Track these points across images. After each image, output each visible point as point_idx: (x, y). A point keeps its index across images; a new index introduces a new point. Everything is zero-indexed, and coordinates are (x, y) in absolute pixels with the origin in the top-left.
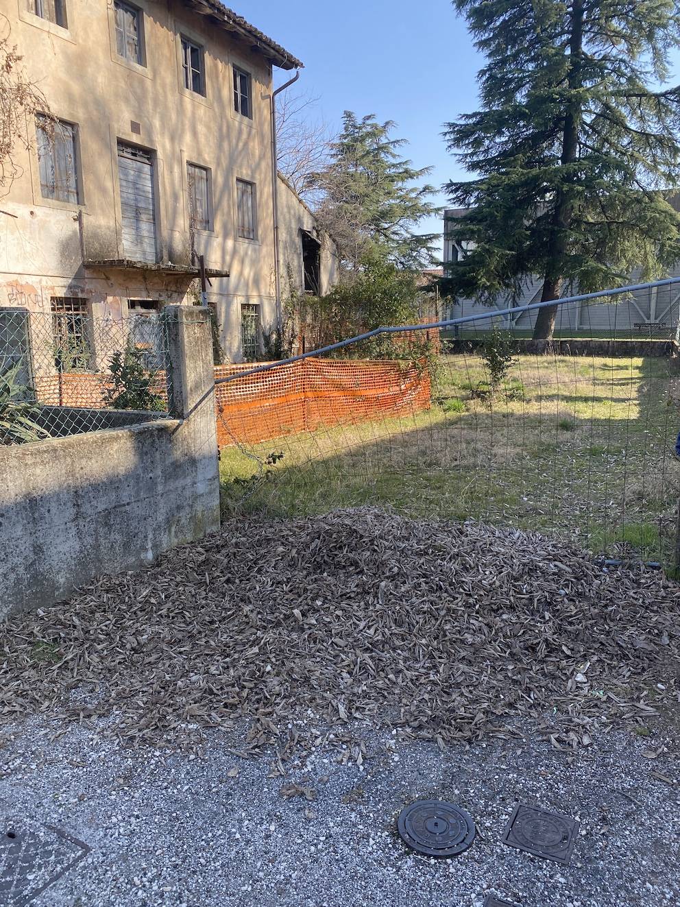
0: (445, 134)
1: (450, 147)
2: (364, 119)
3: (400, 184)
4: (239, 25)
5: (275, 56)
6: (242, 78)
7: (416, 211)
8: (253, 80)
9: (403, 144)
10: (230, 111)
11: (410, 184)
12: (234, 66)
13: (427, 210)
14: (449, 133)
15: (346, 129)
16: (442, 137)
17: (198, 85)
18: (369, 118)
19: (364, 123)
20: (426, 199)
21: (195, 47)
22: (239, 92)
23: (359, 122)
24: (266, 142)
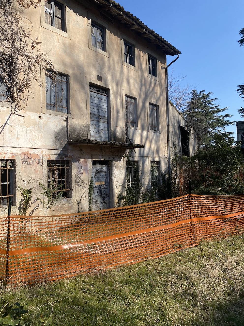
0: (238, 90)
1: (241, 95)
2: (200, 92)
3: (215, 115)
4: (151, 33)
5: (168, 49)
6: (152, 60)
7: (222, 124)
8: (158, 61)
9: (216, 100)
10: (146, 74)
11: (219, 114)
12: (149, 55)
13: (227, 123)
14: (240, 89)
15: (193, 96)
16: (237, 91)
17: (132, 62)
18: (202, 91)
19: (200, 94)
20: (226, 119)
21: (131, 46)
22: (151, 66)
23: (198, 93)
24: (163, 88)
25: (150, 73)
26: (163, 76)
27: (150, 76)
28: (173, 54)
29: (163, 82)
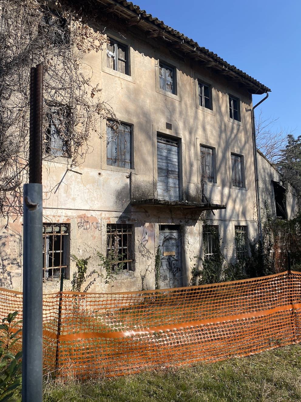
2: (299, 137)
4: (232, 70)
5: (253, 86)
6: (234, 102)
8: (241, 102)
10: (226, 118)
12: (230, 95)
15: (289, 143)
17: (208, 105)
19: (298, 139)
21: (206, 86)
22: (232, 108)
23: (296, 139)
24: (248, 134)
25: (231, 117)
26: (249, 119)
27: (232, 120)
28: (260, 93)
29: (249, 126)
